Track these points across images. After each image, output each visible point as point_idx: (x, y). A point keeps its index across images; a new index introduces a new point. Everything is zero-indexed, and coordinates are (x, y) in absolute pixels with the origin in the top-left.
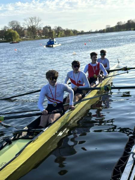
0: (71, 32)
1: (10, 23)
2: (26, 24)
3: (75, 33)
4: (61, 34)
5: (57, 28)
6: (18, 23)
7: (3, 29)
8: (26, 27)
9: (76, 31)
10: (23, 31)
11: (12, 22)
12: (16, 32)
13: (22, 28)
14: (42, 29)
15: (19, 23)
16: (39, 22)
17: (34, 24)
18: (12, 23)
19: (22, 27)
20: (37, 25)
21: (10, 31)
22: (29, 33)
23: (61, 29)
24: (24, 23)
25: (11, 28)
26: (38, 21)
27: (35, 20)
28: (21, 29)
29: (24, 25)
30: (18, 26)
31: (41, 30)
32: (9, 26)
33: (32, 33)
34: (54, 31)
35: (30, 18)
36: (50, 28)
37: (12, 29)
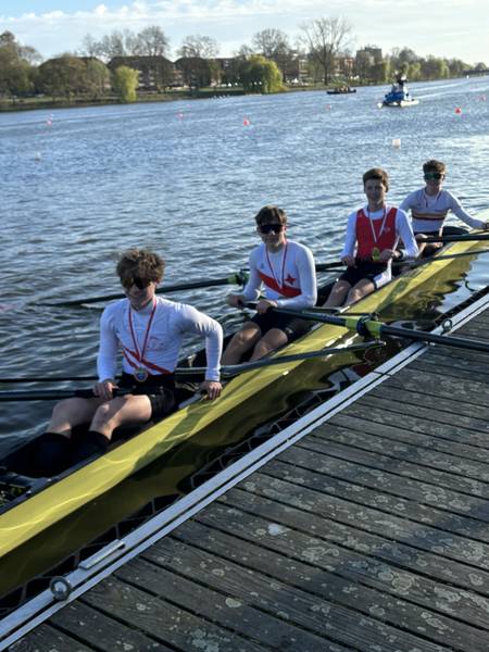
0: (444, 67)
1: (258, 36)
2: (305, 41)
3: (457, 70)
4: (411, 71)
5: (400, 51)
6: (283, 36)
7: (238, 55)
8: (304, 50)
9: (459, 62)
10: (296, 61)
11: (264, 33)
12: (274, 64)
13: (292, 52)
14: (354, 55)
15: (286, 36)
16: (346, 35)
17: (329, 40)
18: (264, 37)
19: (294, 48)
20: (338, 43)
21: (257, 59)
22: (313, 68)
23: (412, 57)
24: (300, 38)
25: (260, 51)
26: (343, 32)
27: (333, 27)
28: (290, 56)
29: (300, 42)
30: (282, 45)
31: (348, 58)
32: (257, 46)
33: (322, 67)
34: (389, 61)
35: (319, 23)
36: (376, 52)
37: (264, 55)
